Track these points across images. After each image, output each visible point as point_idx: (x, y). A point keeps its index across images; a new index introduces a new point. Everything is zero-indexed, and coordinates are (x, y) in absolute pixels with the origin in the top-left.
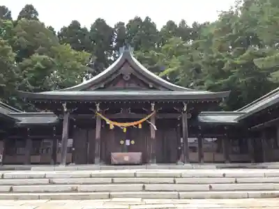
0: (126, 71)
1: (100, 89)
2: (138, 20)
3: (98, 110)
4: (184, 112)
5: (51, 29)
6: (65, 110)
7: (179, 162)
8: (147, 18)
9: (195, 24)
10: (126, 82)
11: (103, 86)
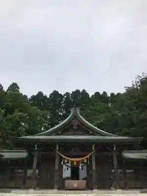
0: (75, 123)
1: (58, 135)
2: (78, 91)
3: (57, 148)
4: (114, 151)
5: (26, 96)
6: (36, 149)
7: (112, 188)
8: (84, 90)
9: (112, 94)
10: (75, 130)
11: (60, 133)
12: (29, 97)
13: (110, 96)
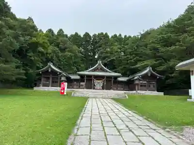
0: (99, 67)
3: (93, 77)
4: (112, 79)
7: (111, 90)
8: (106, 34)
9: (125, 36)
10: (99, 70)
12: (69, 36)
13: (123, 37)
